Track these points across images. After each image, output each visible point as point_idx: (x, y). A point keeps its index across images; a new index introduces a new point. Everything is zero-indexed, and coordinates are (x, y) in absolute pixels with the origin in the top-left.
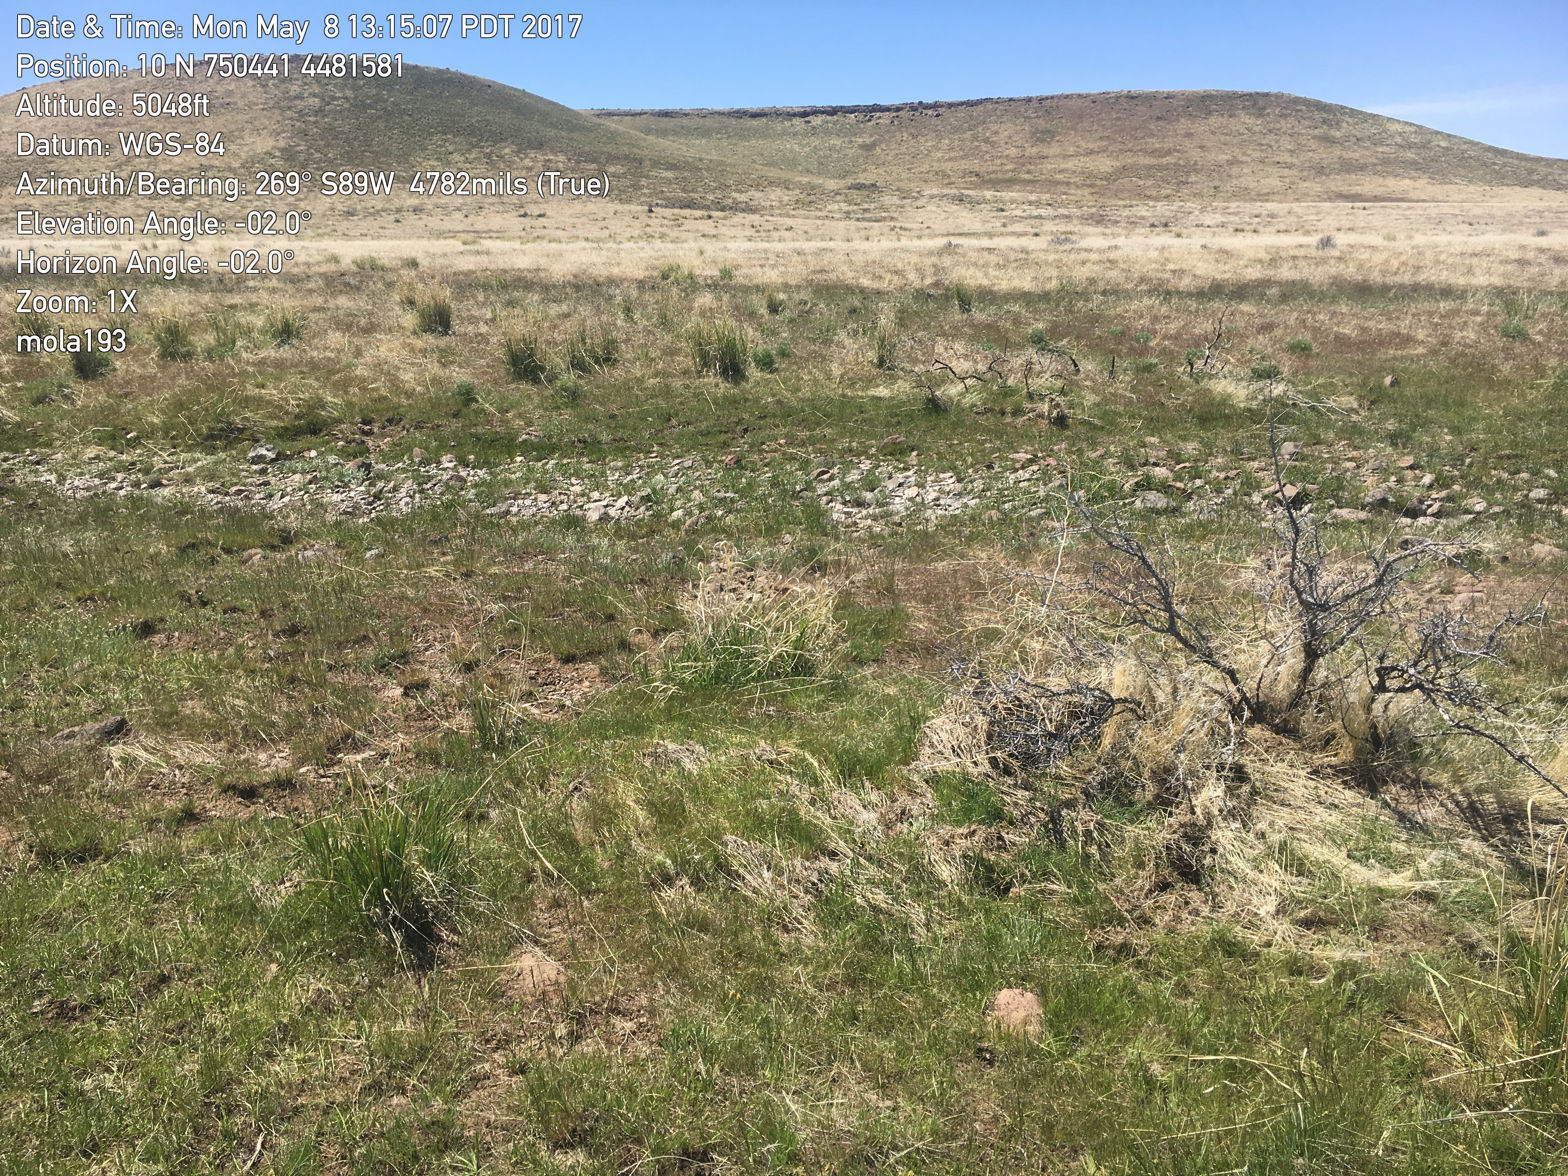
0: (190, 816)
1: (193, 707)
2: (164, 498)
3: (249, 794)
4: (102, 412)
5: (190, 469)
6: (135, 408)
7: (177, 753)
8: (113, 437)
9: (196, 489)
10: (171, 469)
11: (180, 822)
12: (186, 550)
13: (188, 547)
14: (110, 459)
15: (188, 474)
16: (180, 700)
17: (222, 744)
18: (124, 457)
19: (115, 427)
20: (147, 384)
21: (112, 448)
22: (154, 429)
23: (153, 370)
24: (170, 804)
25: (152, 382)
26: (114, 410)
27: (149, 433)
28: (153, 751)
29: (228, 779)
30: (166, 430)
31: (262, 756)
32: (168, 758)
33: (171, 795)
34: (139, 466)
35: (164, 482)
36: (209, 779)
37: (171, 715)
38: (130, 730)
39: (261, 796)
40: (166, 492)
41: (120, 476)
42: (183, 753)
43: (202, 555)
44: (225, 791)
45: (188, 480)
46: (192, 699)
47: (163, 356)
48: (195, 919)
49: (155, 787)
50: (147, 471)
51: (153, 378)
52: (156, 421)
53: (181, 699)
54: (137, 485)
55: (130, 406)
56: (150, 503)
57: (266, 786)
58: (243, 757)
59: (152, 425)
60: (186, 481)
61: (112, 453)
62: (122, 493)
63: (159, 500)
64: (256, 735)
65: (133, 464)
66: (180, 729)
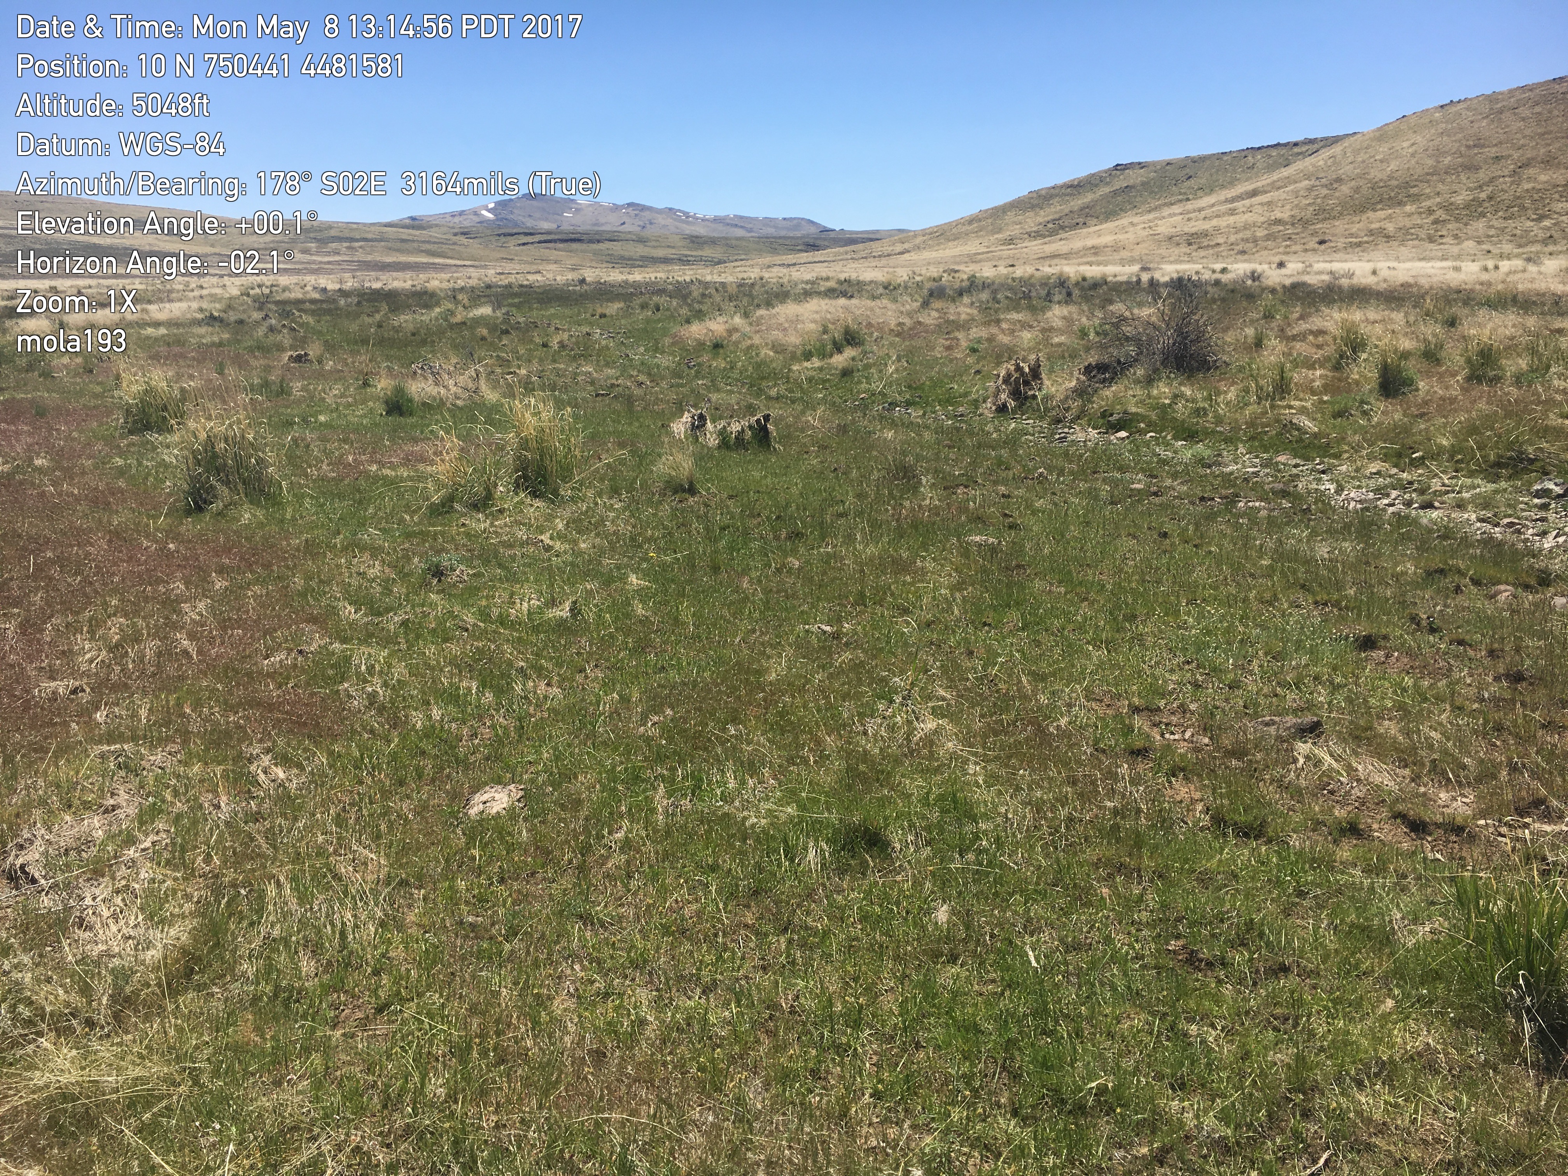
0: (1353, 830)
1: (1390, 728)
2: (1431, 520)
3: (1418, 827)
4: (1394, 430)
5: (1466, 495)
6: (1427, 430)
7: (1360, 768)
8: (1399, 455)
9: (1466, 516)
10: (1447, 492)
11: (1343, 832)
12: (1434, 574)
13: (1436, 571)
14: (1390, 476)
15: (1462, 499)
16: (1379, 717)
17: (1407, 772)
18: (1405, 475)
19: (1403, 445)
20: (1447, 405)
21: (1396, 466)
22: (1441, 449)
23: (1455, 392)
24: (1339, 813)
25: (1451, 404)
26: (1406, 430)
27: (1435, 455)
28: (1337, 759)
29: (1400, 807)
30: (1453, 452)
31: (1443, 795)
32: (1350, 769)
33: (1343, 804)
34: (1416, 486)
35: (1437, 504)
36: (1384, 801)
37: (1366, 730)
38: (1322, 733)
39: (1430, 835)
40: (1435, 514)
41: (1394, 494)
42: (1366, 768)
43: (1448, 582)
44: (1395, 818)
45: (1461, 506)
46: (1390, 719)
47: (1469, 379)
48: (1329, 925)
49: (1332, 792)
50: (1422, 492)
51: (1453, 400)
52: (1445, 443)
53: (1381, 717)
54: (1408, 504)
55: (1423, 426)
56: (1415, 522)
57: (1438, 826)
58: (1422, 789)
59: (1440, 447)
60: (1459, 506)
61: (1394, 471)
62: (1391, 510)
63: (1424, 521)
64: (1444, 773)
65: (1411, 483)
66: (1369, 745)
